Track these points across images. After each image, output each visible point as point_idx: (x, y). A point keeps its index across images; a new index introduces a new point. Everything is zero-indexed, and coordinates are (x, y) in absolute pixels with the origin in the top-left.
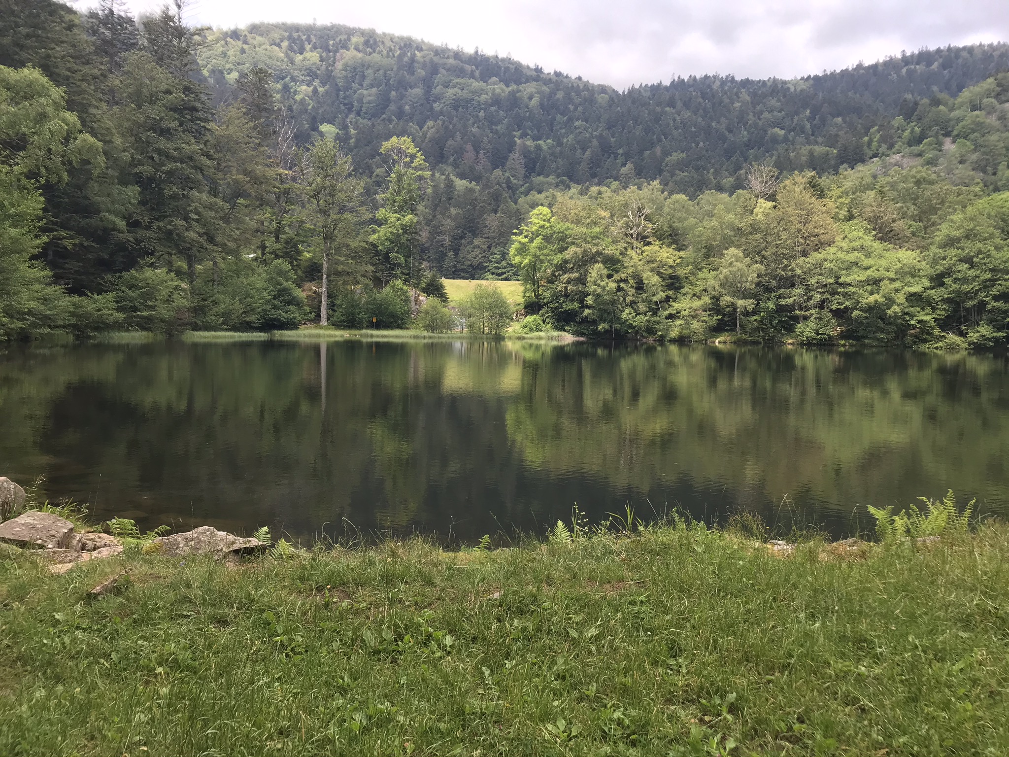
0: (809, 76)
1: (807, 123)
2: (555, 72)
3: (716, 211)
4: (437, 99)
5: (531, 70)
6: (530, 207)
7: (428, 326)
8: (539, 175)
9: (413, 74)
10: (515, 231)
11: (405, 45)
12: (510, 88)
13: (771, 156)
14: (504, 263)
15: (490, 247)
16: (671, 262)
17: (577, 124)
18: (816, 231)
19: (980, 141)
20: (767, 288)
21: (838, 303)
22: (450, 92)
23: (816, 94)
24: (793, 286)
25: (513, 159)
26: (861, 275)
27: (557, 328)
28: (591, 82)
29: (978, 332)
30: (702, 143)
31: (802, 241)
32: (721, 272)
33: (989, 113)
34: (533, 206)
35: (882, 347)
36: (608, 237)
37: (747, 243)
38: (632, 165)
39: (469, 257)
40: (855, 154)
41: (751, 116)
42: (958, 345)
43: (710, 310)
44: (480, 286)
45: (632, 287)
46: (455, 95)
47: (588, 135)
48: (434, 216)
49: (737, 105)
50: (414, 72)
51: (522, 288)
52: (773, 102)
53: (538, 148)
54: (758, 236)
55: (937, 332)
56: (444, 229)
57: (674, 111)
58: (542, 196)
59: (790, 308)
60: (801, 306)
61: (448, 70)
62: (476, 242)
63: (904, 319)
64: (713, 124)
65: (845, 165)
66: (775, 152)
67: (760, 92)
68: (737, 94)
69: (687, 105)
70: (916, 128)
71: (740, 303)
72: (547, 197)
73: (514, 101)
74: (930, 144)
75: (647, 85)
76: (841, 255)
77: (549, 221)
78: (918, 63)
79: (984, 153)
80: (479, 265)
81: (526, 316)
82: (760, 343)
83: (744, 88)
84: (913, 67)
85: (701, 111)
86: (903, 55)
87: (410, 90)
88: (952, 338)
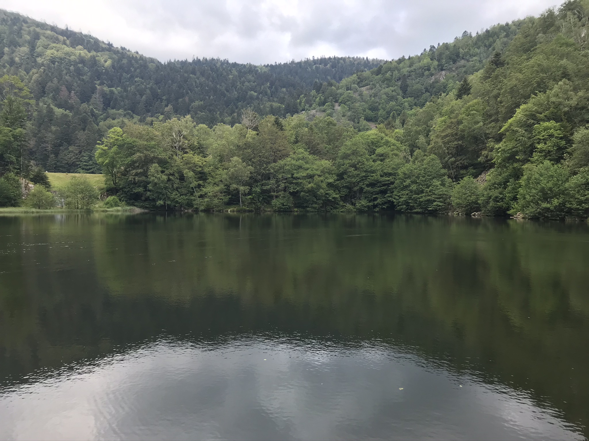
0: (268, 65)
1: (268, 90)
2: (121, 47)
3: (224, 135)
4: (40, 55)
5: (105, 44)
6: (108, 128)
7: (35, 204)
8: (113, 109)
9: (21, 37)
10: (98, 142)
11: (15, 18)
12: (91, 54)
13: (251, 106)
14: (91, 162)
15: (80, 152)
16: (200, 164)
17: (136, 79)
18: (280, 148)
19: (351, 106)
20: (256, 180)
21: (293, 188)
22: (49, 52)
23: (272, 75)
24: (269, 179)
25: (95, 98)
26: (304, 173)
27: (129, 204)
28: (144, 55)
29: (360, 203)
30: (212, 97)
31: (273, 154)
32: (230, 171)
33: (355, 92)
34: (110, 127)
35: (316, 212)
36: (160, 148)
37: (243, 154)
38: (171, 106)
39: (66, 158)
40: (294, 108)
41: (238, 83)
42: (351, 210)
43: (224, 192)
44: (75, 177)
45: (177, 178)
46: (53, 54)
47: (143, 87)
48: (39, 131)
49: (231, 76)
50: (22, 36)
51: (104, 179)
52: (250, 77)
53: (112, 92)
54: (249, 151)
55: (341, 203)
56: (47, 139)
57: (195, 77)
58: (115, 121)
59: (268, 191)
60: (274, 190)
61: (47, 38)
62: (71, 148)
63: (326, 197)
64: (218, 86)
65: (289, 114)
66: (252, 105)
67: (243, 71)
68: (230, 71)
69: (202, 74)
70: (322, 97)
71: (242, 188)
72: (119, 122)
73: (94, 62)
74: (329, 106)
75: (178, 61)
76: (294, 162)
77: (121, 136)
78: (320, 64)
79: (353, 112)
80: (73, 163)
81: (108, 197)
82: (253, 211)
83: (234, 68)
84: (318, 65)
85: (211, 78)
86: (313, 59)
87: (19, 48)
88: (349, 206)
